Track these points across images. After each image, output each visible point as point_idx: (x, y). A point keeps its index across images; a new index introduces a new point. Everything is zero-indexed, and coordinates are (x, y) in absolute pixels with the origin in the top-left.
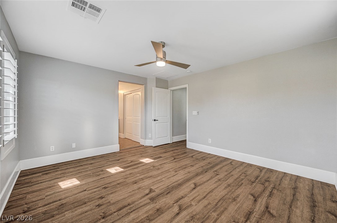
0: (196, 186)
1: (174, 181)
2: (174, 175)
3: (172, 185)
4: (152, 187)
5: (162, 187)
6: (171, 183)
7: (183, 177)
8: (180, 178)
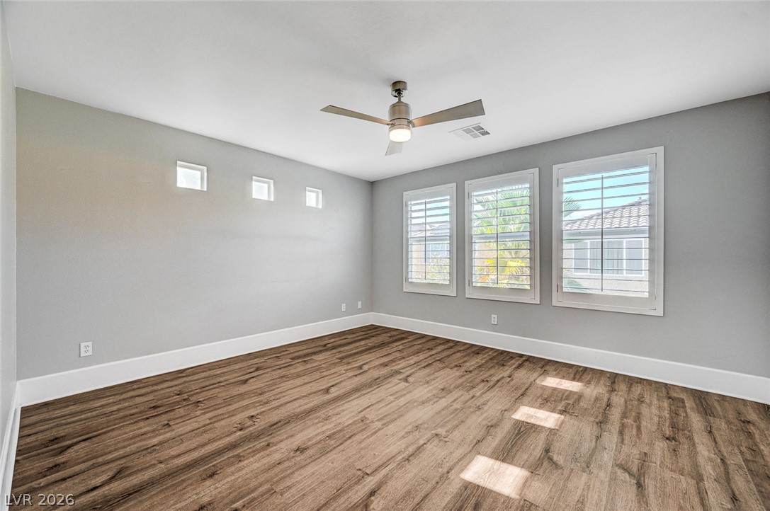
0: (327, 391)
1: (367, 396)
2: (368, 410)
3: (372, 389)
4: (407, 384)
5: (389, 385)
6: (374, 392)
7: (346, 404)
8: (355, 402)
